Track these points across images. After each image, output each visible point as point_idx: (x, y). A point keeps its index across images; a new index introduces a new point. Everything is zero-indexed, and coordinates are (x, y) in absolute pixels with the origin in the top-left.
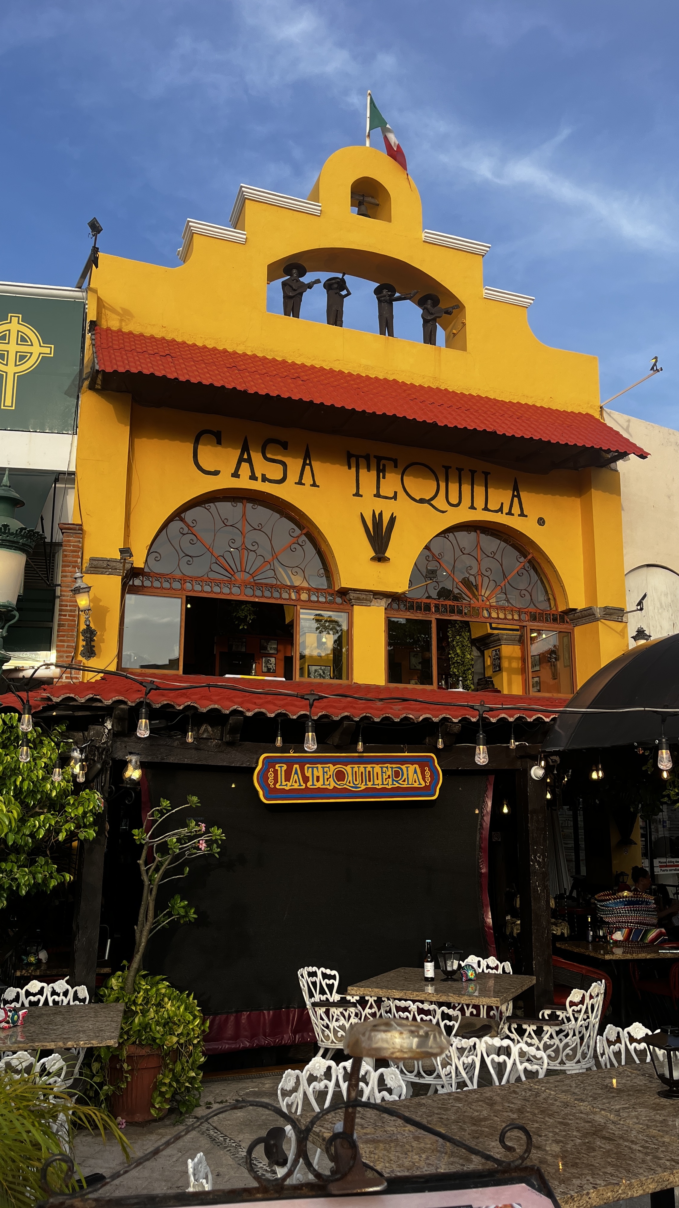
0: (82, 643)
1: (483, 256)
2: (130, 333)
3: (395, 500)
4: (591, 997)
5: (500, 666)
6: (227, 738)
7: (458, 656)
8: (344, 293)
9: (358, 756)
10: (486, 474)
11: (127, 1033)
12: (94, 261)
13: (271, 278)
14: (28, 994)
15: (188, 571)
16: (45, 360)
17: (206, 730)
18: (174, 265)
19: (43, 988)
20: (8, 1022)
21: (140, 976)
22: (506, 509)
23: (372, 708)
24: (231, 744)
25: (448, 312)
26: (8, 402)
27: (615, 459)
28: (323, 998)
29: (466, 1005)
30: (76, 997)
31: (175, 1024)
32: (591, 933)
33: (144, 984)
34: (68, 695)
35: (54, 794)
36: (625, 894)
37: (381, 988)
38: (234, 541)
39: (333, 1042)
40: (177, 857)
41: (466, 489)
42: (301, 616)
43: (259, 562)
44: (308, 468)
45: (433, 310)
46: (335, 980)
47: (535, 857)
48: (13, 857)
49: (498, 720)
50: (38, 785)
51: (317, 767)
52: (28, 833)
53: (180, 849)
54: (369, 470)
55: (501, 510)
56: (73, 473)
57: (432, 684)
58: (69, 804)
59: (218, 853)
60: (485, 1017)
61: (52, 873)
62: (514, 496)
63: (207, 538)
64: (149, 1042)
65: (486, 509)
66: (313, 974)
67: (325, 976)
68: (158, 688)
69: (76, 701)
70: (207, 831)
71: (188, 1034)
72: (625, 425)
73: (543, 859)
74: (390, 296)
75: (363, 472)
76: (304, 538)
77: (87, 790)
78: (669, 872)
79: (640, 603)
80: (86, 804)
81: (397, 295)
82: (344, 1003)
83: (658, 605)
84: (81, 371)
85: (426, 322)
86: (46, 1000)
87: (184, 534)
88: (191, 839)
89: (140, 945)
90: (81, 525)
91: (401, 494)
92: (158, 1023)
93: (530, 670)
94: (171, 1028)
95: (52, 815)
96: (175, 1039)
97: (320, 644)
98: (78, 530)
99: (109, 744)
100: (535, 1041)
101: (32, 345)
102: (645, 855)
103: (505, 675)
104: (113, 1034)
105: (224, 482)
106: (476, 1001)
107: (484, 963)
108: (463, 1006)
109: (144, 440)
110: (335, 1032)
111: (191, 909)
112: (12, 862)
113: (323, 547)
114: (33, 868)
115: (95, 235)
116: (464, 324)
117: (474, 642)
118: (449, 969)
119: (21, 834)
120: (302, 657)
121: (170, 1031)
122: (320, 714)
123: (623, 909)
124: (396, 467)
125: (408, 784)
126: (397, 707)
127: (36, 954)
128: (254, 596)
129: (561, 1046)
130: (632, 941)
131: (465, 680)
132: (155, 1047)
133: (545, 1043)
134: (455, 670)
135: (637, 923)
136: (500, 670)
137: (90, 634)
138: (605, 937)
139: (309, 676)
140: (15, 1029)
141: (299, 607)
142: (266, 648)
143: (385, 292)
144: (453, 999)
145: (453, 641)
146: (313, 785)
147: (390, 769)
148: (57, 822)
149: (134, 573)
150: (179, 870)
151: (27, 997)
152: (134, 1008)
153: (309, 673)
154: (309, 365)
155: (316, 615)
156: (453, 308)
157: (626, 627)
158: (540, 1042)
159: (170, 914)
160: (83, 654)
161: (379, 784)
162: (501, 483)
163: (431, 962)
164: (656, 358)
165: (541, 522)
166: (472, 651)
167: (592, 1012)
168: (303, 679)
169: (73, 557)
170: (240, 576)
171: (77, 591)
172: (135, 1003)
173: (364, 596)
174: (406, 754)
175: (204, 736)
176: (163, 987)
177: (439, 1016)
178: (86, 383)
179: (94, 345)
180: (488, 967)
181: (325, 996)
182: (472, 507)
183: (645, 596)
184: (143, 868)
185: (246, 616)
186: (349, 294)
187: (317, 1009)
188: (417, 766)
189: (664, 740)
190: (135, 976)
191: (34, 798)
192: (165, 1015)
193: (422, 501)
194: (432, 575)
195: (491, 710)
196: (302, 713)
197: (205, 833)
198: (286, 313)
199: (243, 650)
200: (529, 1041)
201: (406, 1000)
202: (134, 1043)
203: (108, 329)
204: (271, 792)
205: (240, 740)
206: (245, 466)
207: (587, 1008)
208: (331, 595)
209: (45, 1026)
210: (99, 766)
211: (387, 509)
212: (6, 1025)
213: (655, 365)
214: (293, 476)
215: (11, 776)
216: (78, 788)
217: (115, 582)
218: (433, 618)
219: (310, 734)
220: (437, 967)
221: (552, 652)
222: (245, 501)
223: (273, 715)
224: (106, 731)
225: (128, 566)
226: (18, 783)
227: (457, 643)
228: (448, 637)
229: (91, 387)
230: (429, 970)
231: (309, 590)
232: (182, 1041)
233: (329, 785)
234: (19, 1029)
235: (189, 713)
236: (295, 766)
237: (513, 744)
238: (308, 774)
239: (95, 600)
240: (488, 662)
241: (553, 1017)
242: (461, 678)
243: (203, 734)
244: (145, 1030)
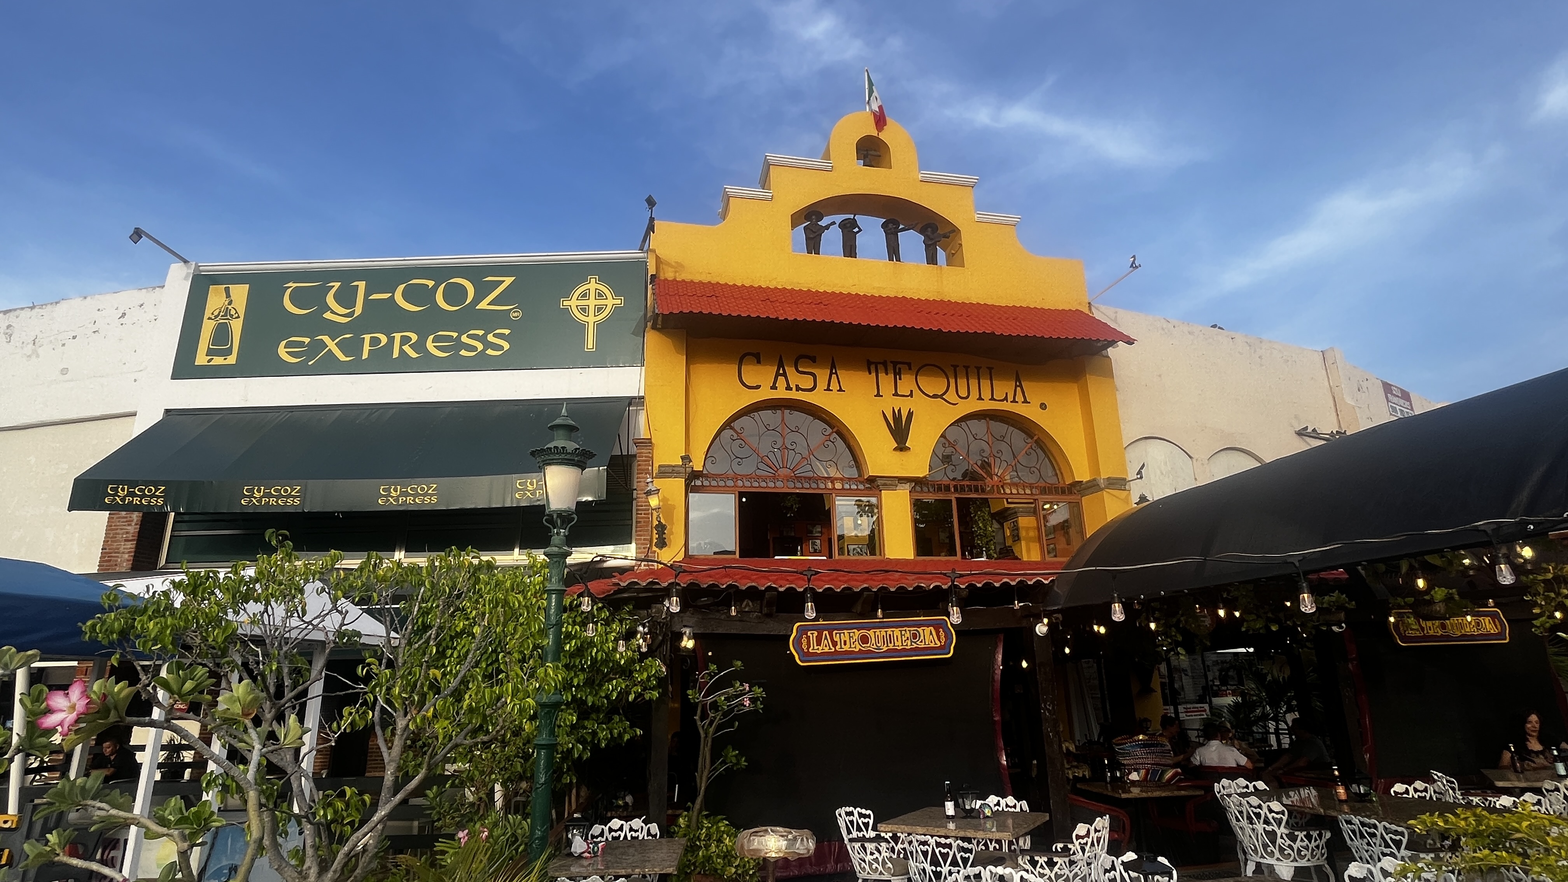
0: (656, 536)
1: (973, 187)
2: (683, 281)
3: (912, 397)
4: (1096, 831)
5: (1018, 536)
6: (765, 610)
7: (981, 529)
8: (856, 230)
9: (880, 622)
10: (990, 369)
11: (694, 864)
12: (651, 228)
13: (794, 225)
14: (611, 830)
15: (739, 470)
16: (617, 309)
17: (747, 605)
18: (714, 223)
19: (622, 825)
20: (589, 853)
21: (703, 816)
22: (1010, 398)
23: (889, 580)
24: (769, 615)
25: (946, 236)
26: (590, 346)
27: (1106, 347)
28: (860, 835)
29: (989, 839)
30: (649, 834)
31: (733, 857)
32: (1109, 774)
33: (706, 824)
34: (633, 580)
35: (622, 662)
36: (1141, 738)
37: (907, 825)
38: (775, 443)
39: (868, 873)
40: (725, 714)
41: (974, 383)
42: (836, 503)
43: (798, 457)
44: (834, 376)
45: (932, 237)
46: (870, 818)
47: (1045, 706)
48: (594, 716)
49: (1001, 584)
50: (610, 655)
51: (844, 633)
52: (603, 695)
53: (728, 706)
54: (887, 374)
55: (1006, 399)
56: (643, 397)
57: (956, 555)
58: (636, 670)
59: (761, 709)
60: (1007, 851)
61: (625, 728)
62: (1016, 386)
63: (753, 441)
64: (712, 872)
65: (992, 399)
66: (851, 814)
67: (861, 815)
68: (685, 571)
69: (639, 584)
70: (750, 691)
71: (744, 866)
72: (1113, 316)
73: (1053, 708)
74: (895, 228)
75: (882, 376)
76: (835, 435)
77: (650, 659)
78: (1194, 717)
79: (1139, 473)
80: (649, 670)
81: (901, 227)
82: (878, 839)
83: (1158, 472)
84: (645, 315)
85: (927, 247)
86: (626, 835)
87: (734, 440)
88: (737, 697)
89: (700, 789)
90: (650, 439)
91: (916, 392)
92: (718, 856)
93: (1044, 538)
94: (729, 861)
95: (623, 680)
96: (733, 870)
97: (856, 526)
98: (648, 443)
99: (668, 619)
100: (1047, 871)
101: (607, 299)
102: (1166, 703)
103: (1023, 543)
104: (673, 864)
105: (765, 394)
106: (998, 836)
107: (1003, 802)
108: (986, 841)
109: (698, 365)
110: (870, 864)
111: (742, 758)
112: (593, 719)
113: (852, 443)
114: (610, 725)
115: (651, 209)
116: (961, 245)
117: (993, 516)
118: (968, 807)
119: (598, 696)
120: (841, 537)
121: (729, 863)
122: (843, 587)
123: (1139, 751)
124: (910, 369)
125: (925, 644)
126: (911, 577)
127: (624, 798)
128: (795, 488)
129: (1071, 875)
130: (1150, 781)
131: (988, 550)
132: (717, 876)
133: (1056, 873)
134: (979, 542)
135: (1152, 764)
136: (1019, 539)
137: (661, 528)
138: (1122, 777)
139: (848, 554)
140: (595, 859)
141: (834, 495)
142: (811, 532)
143: (890, 225)
144: (969, 834)
145: (975, 516)
146: (841, 648)
147: (908, 632)
148: (627, 686)
149: (695, 475)
150: (730, 724)
151: (610, 834)
152: (698, 843)
153: (848, 551)
154: (830, 292)
155: (856, 501)
156: (950, 232)
157: (1129, 494)
158: (1051, 872)
159: (724, 762)
160: (656, 545)
161: (899, 645)
162: (1004, 375)
163: (951, 801)
164: (1134, 257)
165: (1043, 406)
166: (992, 524)
167: (1098, 846)
168: (842, 557)
169: (646, 465)
170: (782, 472)
171: (649, 493)
172: (699, 839)
173: (890, 482)
174: (922, 618)
175: (747, 610)
176: (723, 825)
177: (955, 848)
178: (649, 324)
179: (654, 294)
180: (1007, 806)
181: (862, 833)
182: (980, 398)
183: (1143, 465)
184: (699, 723)
185: (792, 506)
186: (860, 230)
187: (854, 844)
188: (932, 628)
189: (1116, 595)
190: (698, 816)
191: (608, 667)
192: (725, 849)
193: (935, 396)
194: (947, 460)
195: (961, 576)
196: (827, 586)
197: (749, 692)
198: (809, 252)
199: (793, 534)
200: (1042, 871)
201: (925, 835)
202: (699, 873)
203: (666, 279)
204: (806, 655)
205: (776, 612)
206: (781, 379)
207: (1093, 841)
208: (861, 483)
209: (620, 857)
210: (660, 638)
211: (904, 406)
212: (589, 855)
213: (1134, 262)
214: (822, 384)
215: (588, 648)
216: (643, 656)
217: (678, 484)
218: (953, 497)
219: (809, 604)
220: (956, 806)
221: (1066, 521)
222: (783, 409)
223: (802, 590)
224: (665, 608)
225: (689, 470)
226: (594, 654)
227: (979, 517)
228: (971, 513)
229: (654, 327)
230: (950, 808)
231: (841, 479)
232: (739, 872)
233: (855, 647)
234: (599, 859)
235: (732, 591)
236: (825, 632)
237: (1017, 605)
238: (837, 639)
239: (664, 500)
240: (1008, 533)
241: (1066, 850)
242: (984, 549)
243: (745, 608)
244: (708, 862)
